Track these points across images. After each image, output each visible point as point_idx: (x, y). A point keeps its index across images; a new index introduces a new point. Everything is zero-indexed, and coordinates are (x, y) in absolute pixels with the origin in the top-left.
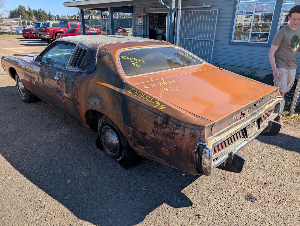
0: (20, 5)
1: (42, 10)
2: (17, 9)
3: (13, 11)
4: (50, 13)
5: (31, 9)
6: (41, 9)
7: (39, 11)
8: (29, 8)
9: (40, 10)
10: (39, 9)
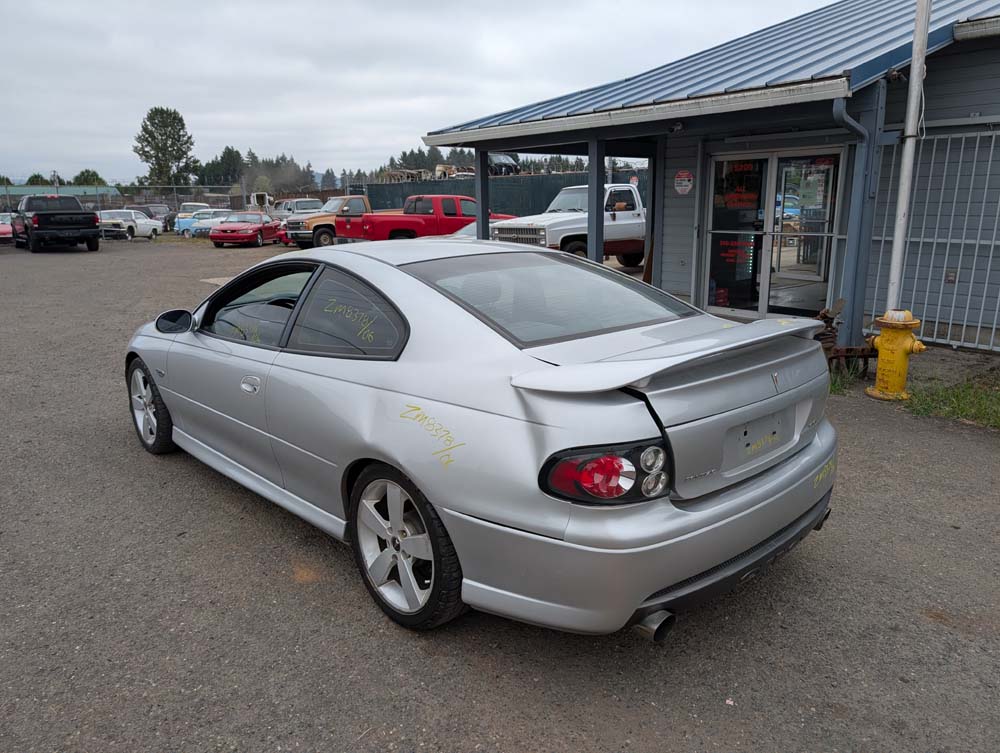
0: (227, 148)
1: (288, 159)
2: (219, 159)
3: (208, 164)
4: (309, 166)
5: (256, 158)
6: (284, 156)
7: (277, 161)
8: (252, 156)
9: (283, 158)
10: (280, 155)
